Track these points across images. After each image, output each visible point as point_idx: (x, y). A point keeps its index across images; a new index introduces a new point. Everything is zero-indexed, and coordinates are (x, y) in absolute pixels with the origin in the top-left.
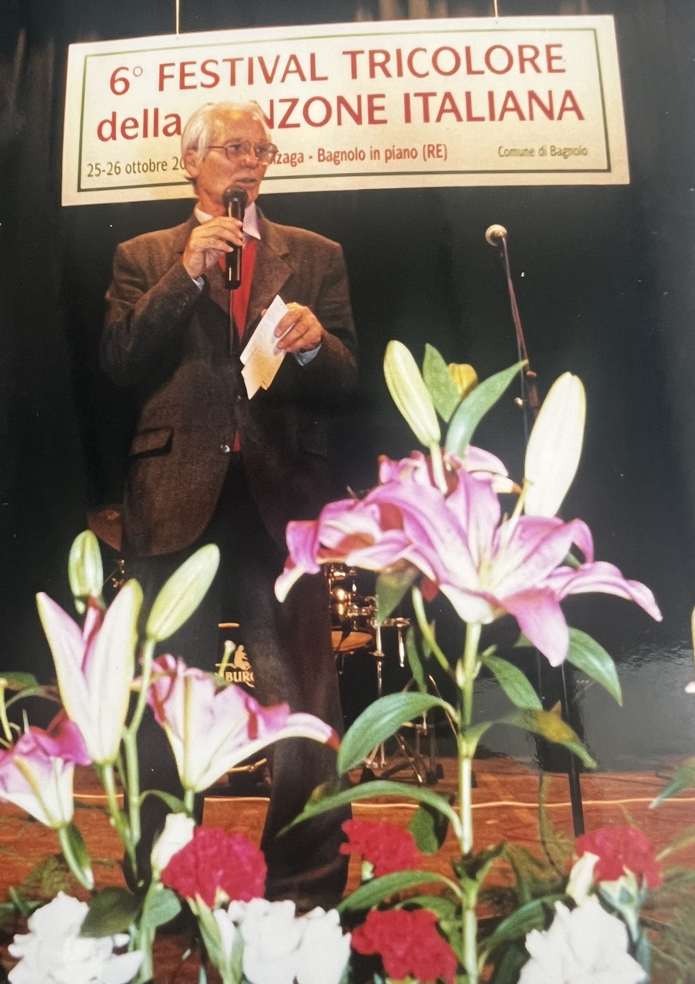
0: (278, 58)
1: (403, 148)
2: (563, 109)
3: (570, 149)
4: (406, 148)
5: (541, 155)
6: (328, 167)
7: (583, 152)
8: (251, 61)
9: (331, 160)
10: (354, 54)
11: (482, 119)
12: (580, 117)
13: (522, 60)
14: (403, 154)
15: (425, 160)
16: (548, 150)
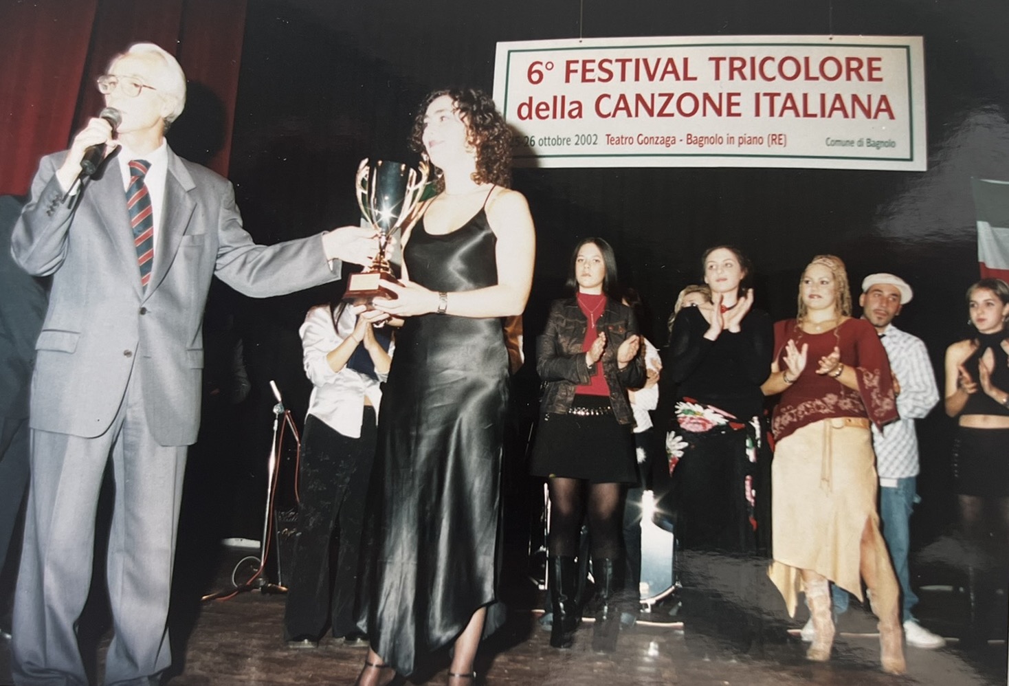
0: (659, 60)
1: (752, 136)
2: (879, 110)
3: (882, 142)
4: (755, 136)
5: (860, 146)
6: (694, 149)
7: (891, 144)
8: (637, 61)
9: (696, 143)
10: (717, 60)
11: (815, 116)
12: (892, 117)
13: (849, 70)
14: (751, 141)
15: (769, 146)
16: (865, 141)
